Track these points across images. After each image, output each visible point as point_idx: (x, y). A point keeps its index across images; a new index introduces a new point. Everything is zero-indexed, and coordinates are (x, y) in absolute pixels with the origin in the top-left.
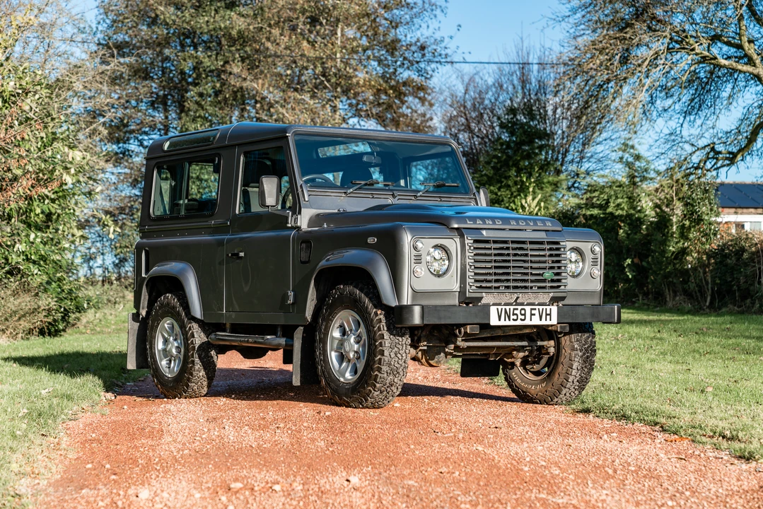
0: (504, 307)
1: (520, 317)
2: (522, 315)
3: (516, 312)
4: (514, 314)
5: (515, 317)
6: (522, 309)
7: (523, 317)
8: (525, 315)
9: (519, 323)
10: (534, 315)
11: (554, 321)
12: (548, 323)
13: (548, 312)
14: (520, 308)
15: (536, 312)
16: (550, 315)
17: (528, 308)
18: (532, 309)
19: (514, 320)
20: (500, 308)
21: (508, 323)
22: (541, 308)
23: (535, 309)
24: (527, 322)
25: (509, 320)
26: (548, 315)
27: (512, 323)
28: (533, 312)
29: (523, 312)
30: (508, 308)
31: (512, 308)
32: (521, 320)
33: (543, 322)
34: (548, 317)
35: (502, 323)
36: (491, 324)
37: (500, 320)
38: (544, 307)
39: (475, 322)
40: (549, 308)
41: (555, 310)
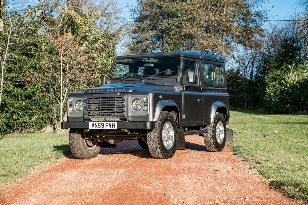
0: (94, 123)
1: (101, 126)
3: (99, 124)
4: (99, 125)
5: (99, 126)
6: (102, 123)
7: (103, 126)
8: (103, 125)
9: (101, 128)
10: (107, 125)
11: (116, 128)
12: (113, 128)
13: (113, 124)
14: (101, 123)
15: (108, 124)
16: (114, 125)
17: (105, 123)
18: (106, 123)
19: (99, 127)
20: (93, 123)
21: (96, 128)
22: (110, 123)
23: (108, 123)
24: (105, 128)
26: (113, 125)
27: (98, 128)
28: (107, 124)
29: (102, 124)
30: (96, 123)
31: (98, 123)
32: (102, 127)
33: (111, 128)
34: (113, 126)
35: (94, 128)
36: (90, 129)
37: (93, 127)
38: (112, 123)
39: (84, 128)
40: (113, 123)
41: (116, 124)
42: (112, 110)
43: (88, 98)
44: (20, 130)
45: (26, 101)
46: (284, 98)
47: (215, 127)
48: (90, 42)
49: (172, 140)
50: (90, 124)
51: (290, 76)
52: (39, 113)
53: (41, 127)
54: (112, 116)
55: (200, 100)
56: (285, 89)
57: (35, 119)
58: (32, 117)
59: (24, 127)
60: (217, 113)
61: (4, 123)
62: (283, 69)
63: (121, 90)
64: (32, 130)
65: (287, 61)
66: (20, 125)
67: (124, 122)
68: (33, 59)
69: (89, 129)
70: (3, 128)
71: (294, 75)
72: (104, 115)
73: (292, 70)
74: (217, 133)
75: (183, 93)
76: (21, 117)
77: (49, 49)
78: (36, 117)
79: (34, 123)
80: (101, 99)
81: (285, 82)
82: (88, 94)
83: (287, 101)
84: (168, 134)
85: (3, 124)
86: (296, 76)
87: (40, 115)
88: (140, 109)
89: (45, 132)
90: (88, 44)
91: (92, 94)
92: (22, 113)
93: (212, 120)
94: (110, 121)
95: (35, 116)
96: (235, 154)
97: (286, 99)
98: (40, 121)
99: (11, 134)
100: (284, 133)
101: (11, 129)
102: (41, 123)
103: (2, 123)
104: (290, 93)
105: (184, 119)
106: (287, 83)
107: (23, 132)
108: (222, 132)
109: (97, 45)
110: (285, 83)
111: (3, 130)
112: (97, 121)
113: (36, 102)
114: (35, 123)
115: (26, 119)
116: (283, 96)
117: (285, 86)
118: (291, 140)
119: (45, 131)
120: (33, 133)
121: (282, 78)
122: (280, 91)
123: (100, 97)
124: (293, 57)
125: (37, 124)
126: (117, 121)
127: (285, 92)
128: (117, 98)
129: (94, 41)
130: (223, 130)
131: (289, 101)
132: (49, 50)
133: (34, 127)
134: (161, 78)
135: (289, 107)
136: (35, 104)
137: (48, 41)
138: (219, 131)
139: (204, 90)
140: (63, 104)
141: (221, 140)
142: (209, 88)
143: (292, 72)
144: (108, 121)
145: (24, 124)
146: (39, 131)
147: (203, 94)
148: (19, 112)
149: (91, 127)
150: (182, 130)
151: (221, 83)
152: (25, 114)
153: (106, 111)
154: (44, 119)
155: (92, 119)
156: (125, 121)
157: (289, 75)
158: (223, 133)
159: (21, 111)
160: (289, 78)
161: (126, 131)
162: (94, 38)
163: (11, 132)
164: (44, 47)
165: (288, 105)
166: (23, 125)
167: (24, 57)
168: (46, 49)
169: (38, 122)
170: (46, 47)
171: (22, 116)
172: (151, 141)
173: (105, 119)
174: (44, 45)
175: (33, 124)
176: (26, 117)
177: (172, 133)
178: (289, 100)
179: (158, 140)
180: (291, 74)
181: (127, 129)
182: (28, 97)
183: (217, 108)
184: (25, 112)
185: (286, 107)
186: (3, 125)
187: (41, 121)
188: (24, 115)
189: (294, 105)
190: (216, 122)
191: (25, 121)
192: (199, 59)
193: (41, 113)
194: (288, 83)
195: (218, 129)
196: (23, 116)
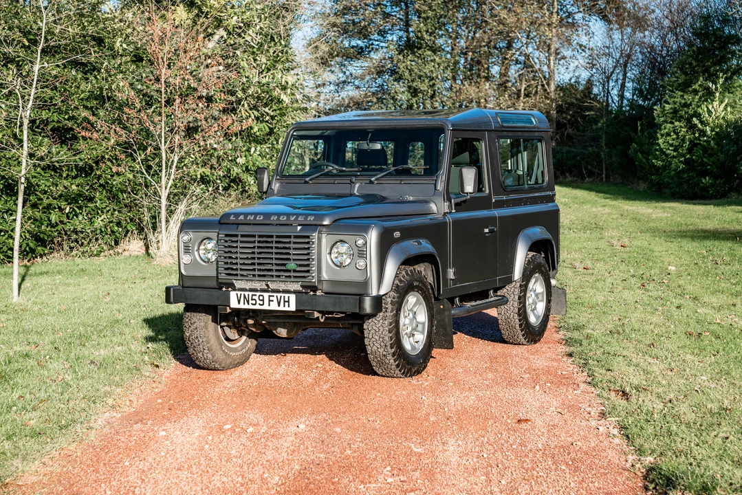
0: (243, 293)
1: (258, 302)
2: (260, 300)
3: (254, 297)
4: (252, 299)
5: (254, 302)
6: (260, 296)
7: (261, 303)
8: (263, 300)
9: (257, 307)
10: (273, 301)
11: (293, 308)
12: (286, 309)
13: (286, 299)
14: (258, 294)
15: (274, 299)
16: (288, 302)
17: (266, 295)
18: (270, 296)
19: (252, 304)
20: (239, 293)
21: (246, 306)
22: (279, 295)
23: (273, 296)
24: (266, 307)
25: (248, 304)
26: (286, 301)
27: (251, 307)
28: (271, 298)
29: (261, 298)
30: (246, 293)
31: (251, 293)
32: (259, 304)
33: (281, 308)
34: (287, 304)
35: (242, 306)
36: (231, 306)
37: (239, 303)
38: (283, 295)
39: (217, 304)
40: (287, 295)
41: (293, 297)
42: (285, 265)
43: (226, 235)
44: (66, 247)
45: (78, 181)
46: (697, 161)
47: (524, 288)
48: (231, 30)
49: (423, 333)
50: (233, 295)
51: (713, 107)
52: (109, 210)
53: (117, 243)
54: (283, 278)
55: (489, 230)
56: (700, 140)
57: (100, 222)
58: (95, 217)
59: (77, 240)
60: (531, 254)
61: (28, 231)
62: (695, 92)
63: (306, 219)
64: (95, 248)
65: (706, 70)
66: (65, 237)
67: (312, 293)
68: (95, 77)
69: (229, 306)
70: (28, 245)
71: (724, 105)
72: (264, 276)
73: (717, 94)
74: (529, 301)
75: (449, 219)
76: (68, 218)
77: (131, 50)
78: (102, 218)
79: (98, 232)
80: (257, 239)
81: (701, 122)
82: (229, 224)
83: (704, 168)
84: (415, 321)
85: (27, 235)
86: (729, 109)
87: (112, 214)
88: (348, 265)
89: (126, 253)
90: (225, 36)
91: (238, 224)
92: (70, 208)
93: (517, 274)
94: (278, 291)
95: (100, 216)
96: (570, 355)
97: (702, 164)
98: (113, 228)
99: (44, 258)
100: (689, 274)
101: (46, 247)
102: (115, 232)
103: (24, 232)
104: (712, 149)
105: (451, 280)
106: (706, 126)
107: (74, 253)
108: (540, 298)
109: (249, 38)
110: (699, 126)
111: (27, 249)
112: (248, 288)
113: (102, 181)
114: (102, 231)
115: (80, 222)
116: (694, 157)
117: (703, 133)
118: (706, 299)
119: (124, 250)
120: (98, 255)
121: (696, 112)
122: (690, 143)
123: (257, 234)
124: (723, 60)
125: (107, 234)
126: (295, 292)
127: (699, 146)
128: (296, 237)
129: (240, 28)
130: (543, 292)
131: (709, 169)
132: (132, 52)
133: (100, 242)
134: (398, 182)
135: (708, 184)
136: (101, 185)
137: (129, 30)
138: (533, 296)
139: (500, 205)
140: (167, 194)
141: (537, 317)
142: (513, 196)
143: (717, 99)
144: (274, 291)
145: (77, 234)
146: (111, 252)
147: (497, 213)
148: (62, 207)
149: (234, 304)
150: (446, 306)
151: (540, 181)
152: (78, 211)
153: (269, 267)
154: (124, 223)
155: (238, 284)
156: (315, 291)
157: (710, 107)
158: (542, 301)
159: (68, 204)
160: (709, 112)
161: (316, 315)
162: (240, 19)
163: (45, 254)
164: (121, 46)
165: (706, 179)
166: (74, 237)
167: (74, 72)
168: (124, 50)
169: (109, 230)
170: (125, 46)
171: (71, 216)
172: (373, 340)
173: (267, 285)
174: (120, 39)
175: (96, 234)
176: (80, 217)
177: (422, 317)
178: (709, 167)
179: (391, 337)
180: (716, 104)
181: (319, 312)
182: (84, 171)
183: (530, 243)
184: (77, 207)
185: (702, 183)
186: (25, 236)
187: (116, 228)
188: (76, 212)
189: (719, 180)
190: (527, 277)
191: (79, 229)
192: (488, 131)
193: (114, 210)
194: (709, 124)
195: (531, 291)
196: (73, 215)
